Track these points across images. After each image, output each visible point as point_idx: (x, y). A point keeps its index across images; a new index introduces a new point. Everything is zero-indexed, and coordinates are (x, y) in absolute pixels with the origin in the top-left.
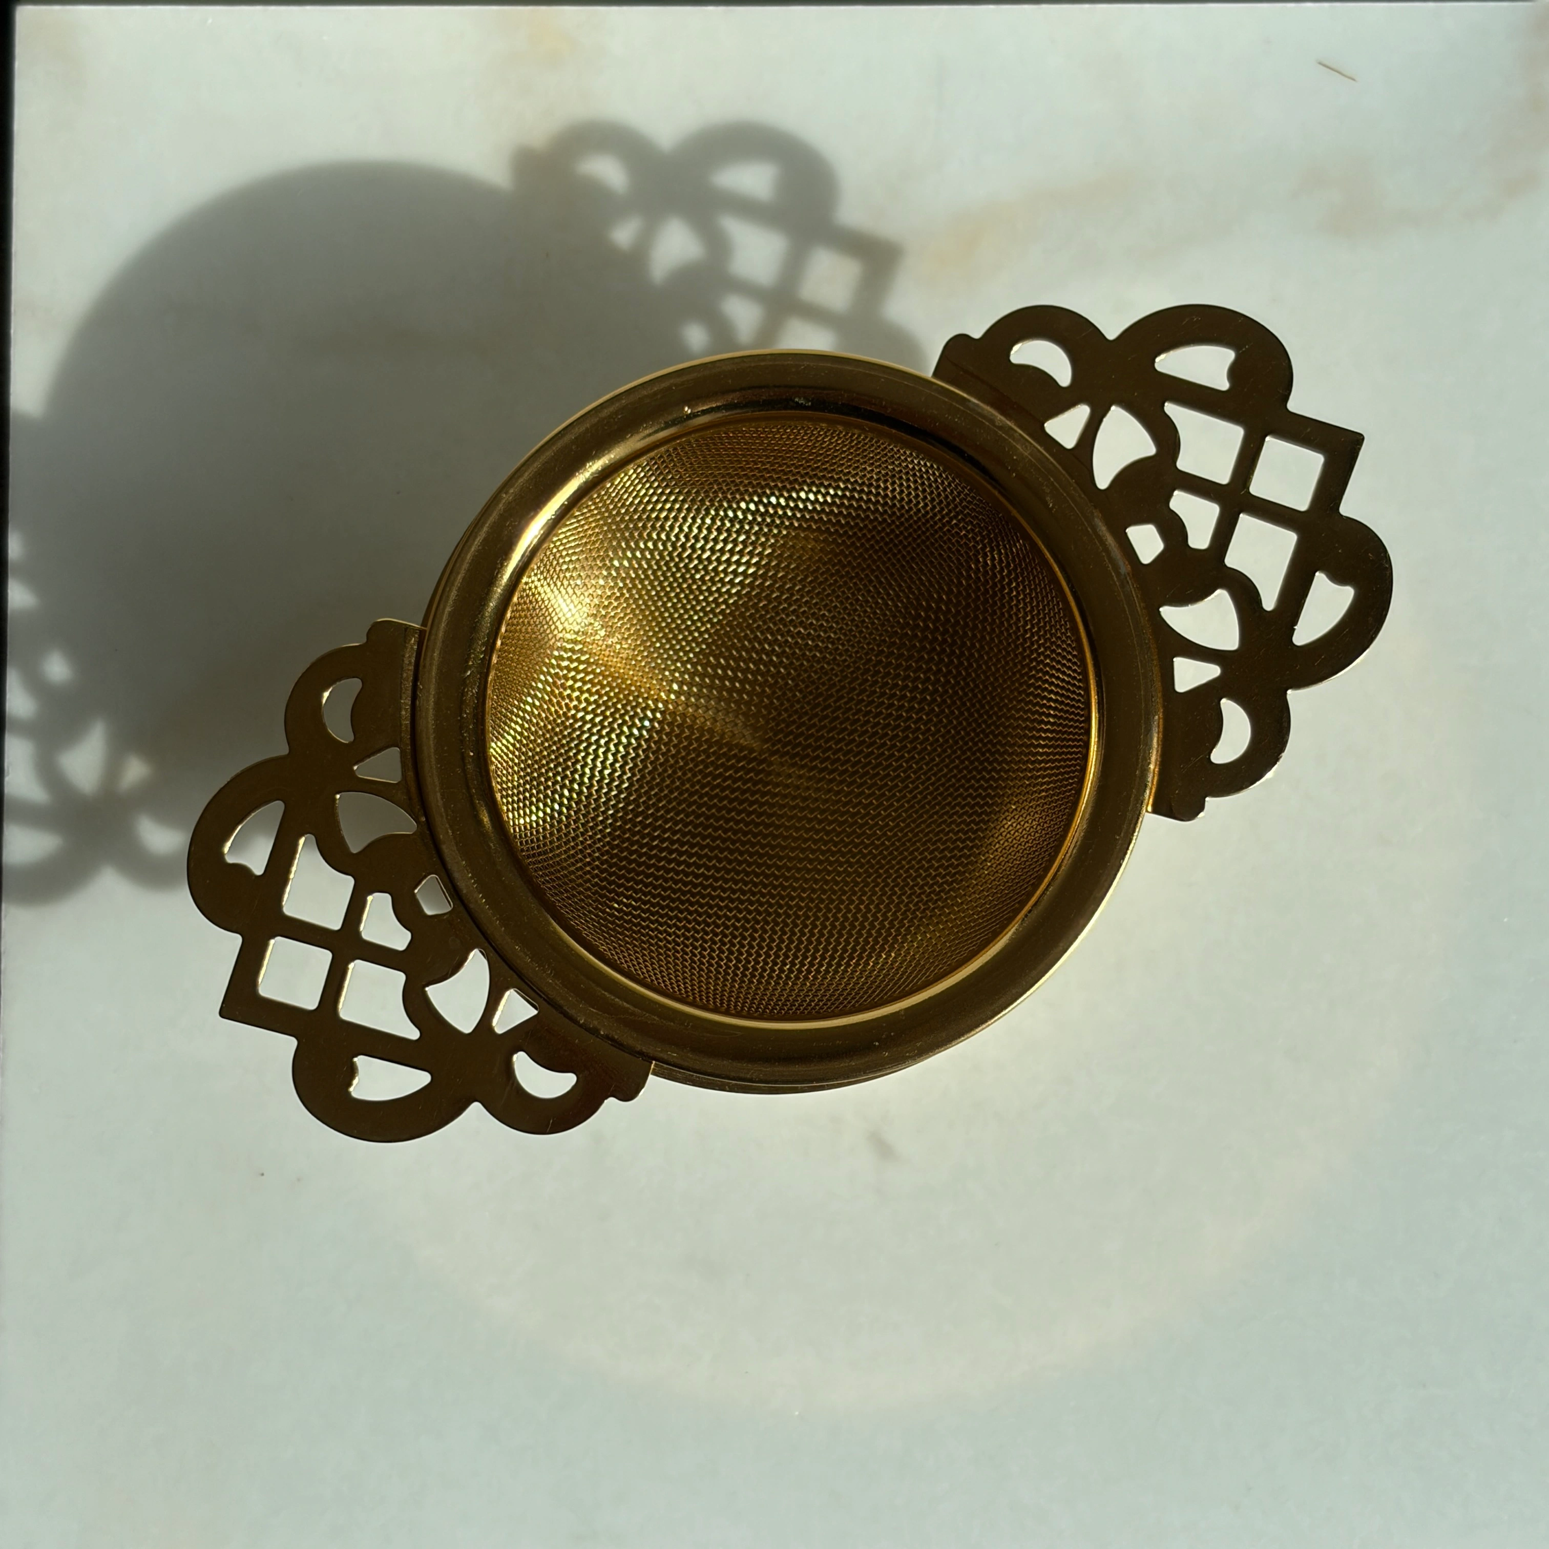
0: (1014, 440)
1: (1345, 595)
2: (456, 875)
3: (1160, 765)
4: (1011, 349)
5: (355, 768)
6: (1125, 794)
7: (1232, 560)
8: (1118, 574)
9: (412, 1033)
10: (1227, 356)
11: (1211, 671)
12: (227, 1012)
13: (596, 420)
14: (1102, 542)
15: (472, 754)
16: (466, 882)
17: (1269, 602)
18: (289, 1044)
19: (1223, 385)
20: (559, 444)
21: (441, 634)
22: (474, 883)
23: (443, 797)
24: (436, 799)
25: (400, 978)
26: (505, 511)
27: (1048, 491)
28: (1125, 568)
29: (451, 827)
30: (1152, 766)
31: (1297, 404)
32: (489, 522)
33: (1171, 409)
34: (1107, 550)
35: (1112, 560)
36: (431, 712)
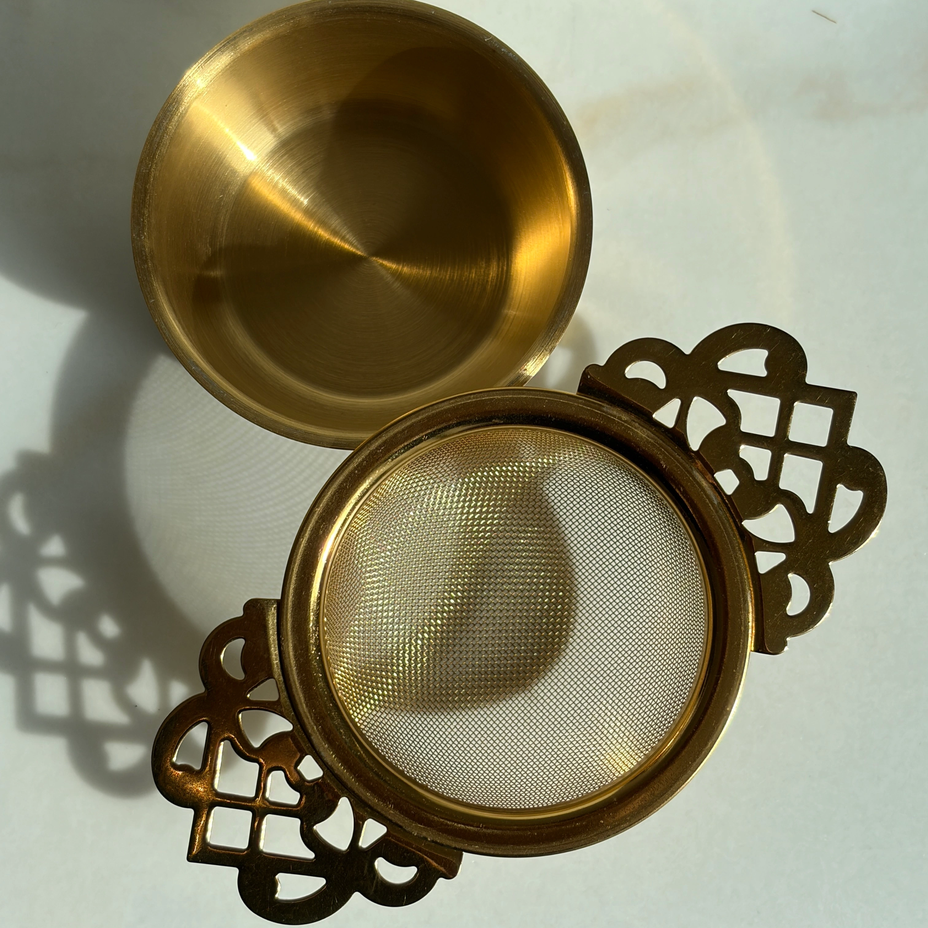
0: (635, 428)
1: (858, 496)
2: (323, 754)
3: (755, 621)
4: (625, 369)
5: (248, 696)
6: (736, 643)
7: (783, 485)
8: (713, 504)
9: (310, 855)
10: (763, 354)
11: (780, 557)
12: (191, 858)
13: (369, 451)
14: (700, 485)
15: (321, 675)
16: (330, 757)
17: (810, 508)
18: (234, 872)
19: (763, 373)
20: (346, 472)
21: (290, 604)
22: (335, 757)
23: (307, 706)
24: (303, 708)
25: (297, 822)
26: (319, 519)
27: (661, 457)
28: (716, 500)
29: (316, 725)
30: (750, 624)
31: (812, 379)
32: (309, 527)
33: (732, 393)
34: (703, 490)
35: (708, 496)
36: (291, 653)
